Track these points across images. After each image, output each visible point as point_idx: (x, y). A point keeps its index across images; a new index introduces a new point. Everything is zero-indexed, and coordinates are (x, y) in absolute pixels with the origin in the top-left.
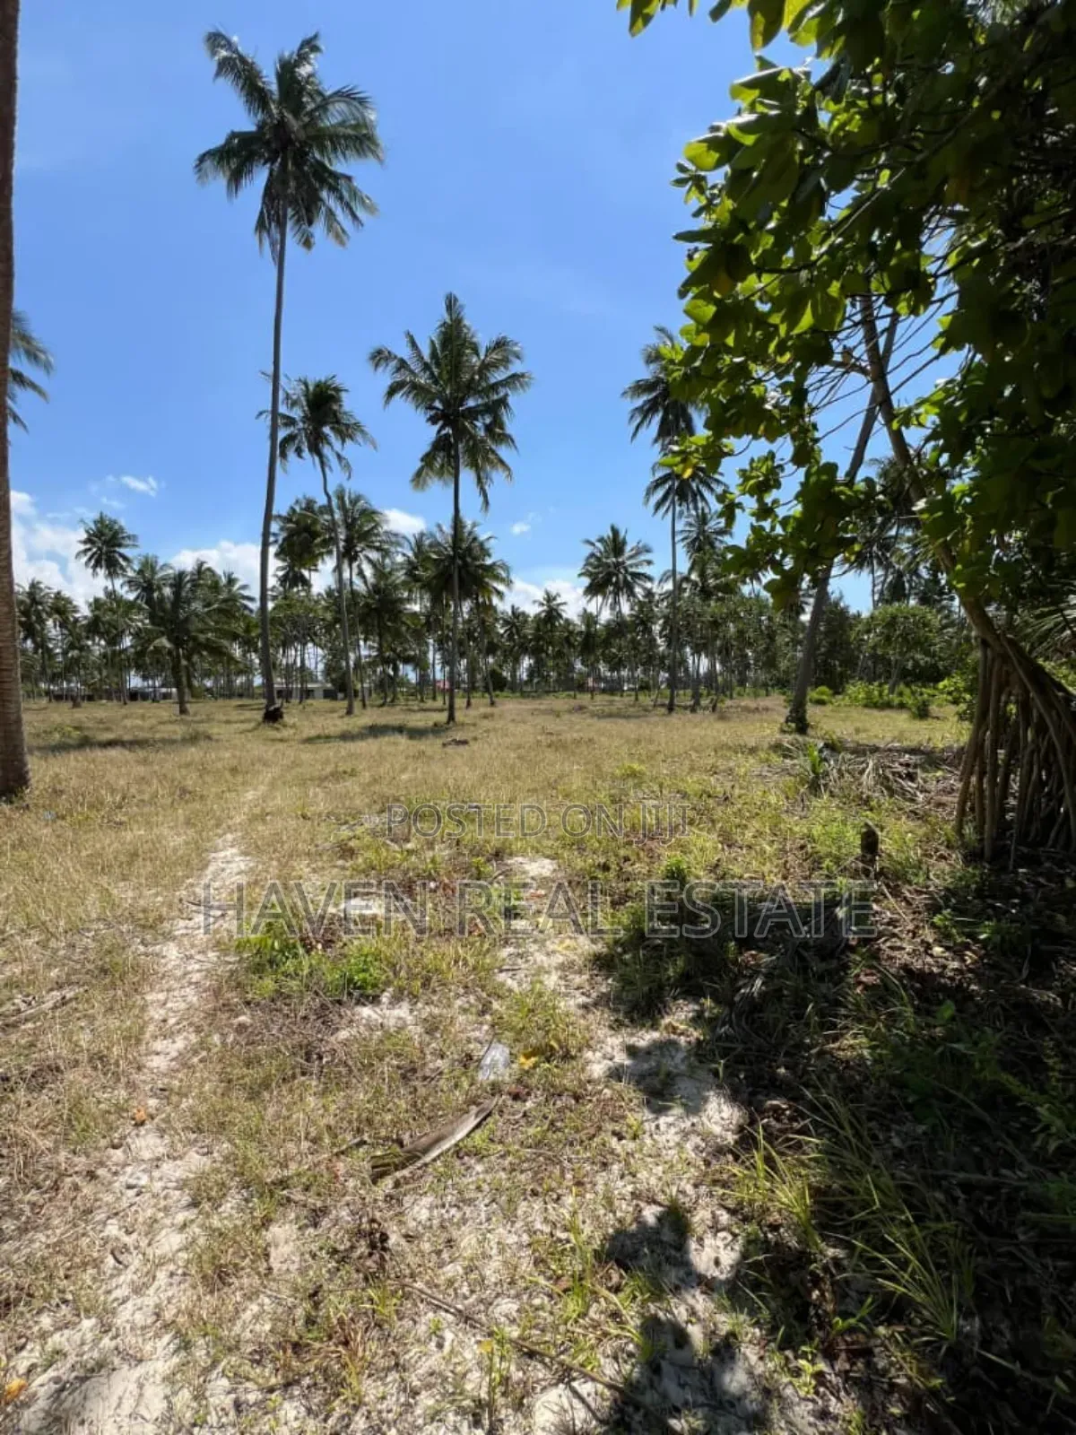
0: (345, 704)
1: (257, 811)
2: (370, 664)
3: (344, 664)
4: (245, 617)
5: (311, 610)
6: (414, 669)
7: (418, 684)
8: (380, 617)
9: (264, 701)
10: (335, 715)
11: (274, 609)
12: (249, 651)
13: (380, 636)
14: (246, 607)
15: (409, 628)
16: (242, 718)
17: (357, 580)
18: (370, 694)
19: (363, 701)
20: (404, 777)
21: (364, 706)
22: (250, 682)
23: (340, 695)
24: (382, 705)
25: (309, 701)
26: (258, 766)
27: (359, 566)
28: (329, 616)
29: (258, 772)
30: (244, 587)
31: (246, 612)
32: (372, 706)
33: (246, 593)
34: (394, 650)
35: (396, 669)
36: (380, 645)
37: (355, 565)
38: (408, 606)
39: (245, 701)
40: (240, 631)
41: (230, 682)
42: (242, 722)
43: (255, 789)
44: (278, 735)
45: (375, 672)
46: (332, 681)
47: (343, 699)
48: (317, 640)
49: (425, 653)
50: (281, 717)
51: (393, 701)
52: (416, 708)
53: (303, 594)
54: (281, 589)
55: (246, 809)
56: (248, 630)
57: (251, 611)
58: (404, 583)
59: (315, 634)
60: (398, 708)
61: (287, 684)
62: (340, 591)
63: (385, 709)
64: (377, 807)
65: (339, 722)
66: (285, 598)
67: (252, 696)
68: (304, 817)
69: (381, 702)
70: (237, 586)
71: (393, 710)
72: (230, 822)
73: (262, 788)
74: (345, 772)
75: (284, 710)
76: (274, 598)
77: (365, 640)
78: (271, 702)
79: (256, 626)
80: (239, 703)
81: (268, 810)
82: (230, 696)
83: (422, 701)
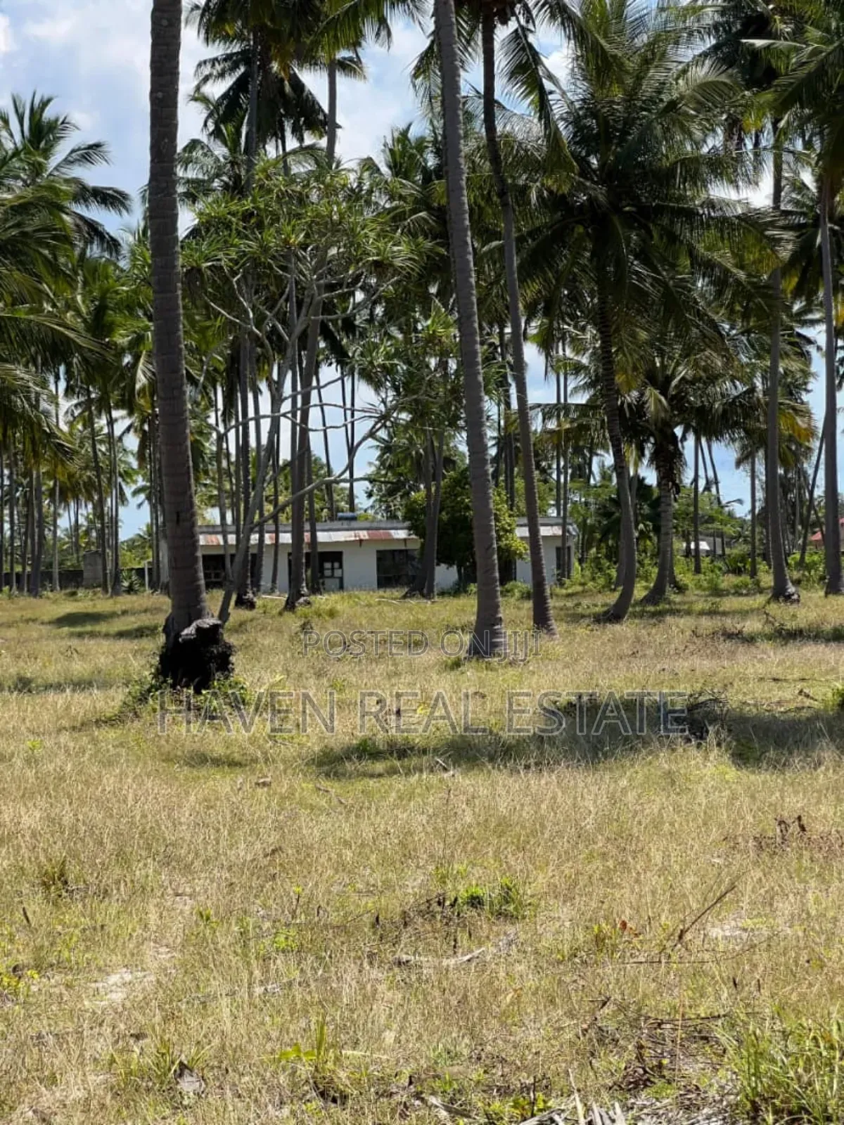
0: (466, 608)
1: (142, 1055)
2: (559, 440)
3: (460, 443)
4: (93, 271)
5: (335, 228)
6: (745, 458)
7: (762, 518)
8: (603, 238)
9: (164, 603)
10: (428, 657)
11: (195, 232)
12: (104, 405)
13: (603, 321)
14: (94, 231)
15: (721, 282)
16: (79, 668)
17: (510, 95)
18: (563, 568)
19: (538, 597)
20: (721, 930)
21: (541, 619)
22: (107, 525)
23: (445, 574)
24: (614, 615)
25: (323, 601)
26: (145, 870)
27: (520, 39)
28: (401, 252)
29: (142, 890)
30: (90, 153)
31: (94, 251)
32: (576, 618)
33: (93, 176)
34: (659, 380)
35: (668, 460)
36: (604, 358)
37: (502, 33)
38: (720, 191)
39: (86, 602)
40: (74, 326)
41: (35, 523)
42: (81, 685)
43: (134, 961)
44: (213, 740)
45: (582, 472)
46: (414, 518)
47: (458, 590)
48: (354, 350)
49: (794, 387)
50: (224, 664)
51: (656, 595)
52: (752, 625)
53: (301, 168)
54: (220, 151)
55: (102, 1046)
56: (99, 325)
57: (112, 245)
58: (708, 95)
59: (349, 326)
60: (679, 626)
61: (243, 531)
62: (445, 146)
63: (626, 629)
64: (616, 1062)
65: (442, 685)
66: (237, 188)
67: (112, 583)
68: (329, 1094)
69: (612, 598)
70: (61, 151)
71: (655, 634)
72: (48, 1099)
73: (159, 957)
74: (475, 901)
75: (230, 639)
76: (197, 191)
77: (546, 343)
78: (188, 608)
79: (130, 306)
80: (69, 607)
81: (186, 1053)
82: (35, 583)
83: (780, 593)
